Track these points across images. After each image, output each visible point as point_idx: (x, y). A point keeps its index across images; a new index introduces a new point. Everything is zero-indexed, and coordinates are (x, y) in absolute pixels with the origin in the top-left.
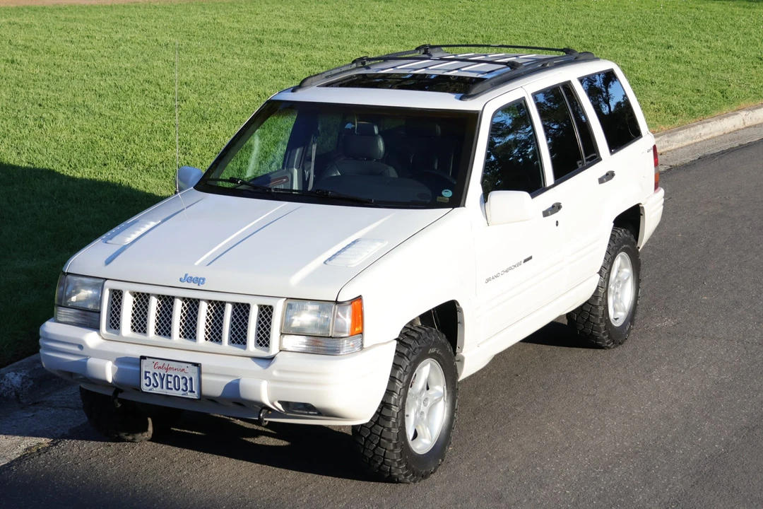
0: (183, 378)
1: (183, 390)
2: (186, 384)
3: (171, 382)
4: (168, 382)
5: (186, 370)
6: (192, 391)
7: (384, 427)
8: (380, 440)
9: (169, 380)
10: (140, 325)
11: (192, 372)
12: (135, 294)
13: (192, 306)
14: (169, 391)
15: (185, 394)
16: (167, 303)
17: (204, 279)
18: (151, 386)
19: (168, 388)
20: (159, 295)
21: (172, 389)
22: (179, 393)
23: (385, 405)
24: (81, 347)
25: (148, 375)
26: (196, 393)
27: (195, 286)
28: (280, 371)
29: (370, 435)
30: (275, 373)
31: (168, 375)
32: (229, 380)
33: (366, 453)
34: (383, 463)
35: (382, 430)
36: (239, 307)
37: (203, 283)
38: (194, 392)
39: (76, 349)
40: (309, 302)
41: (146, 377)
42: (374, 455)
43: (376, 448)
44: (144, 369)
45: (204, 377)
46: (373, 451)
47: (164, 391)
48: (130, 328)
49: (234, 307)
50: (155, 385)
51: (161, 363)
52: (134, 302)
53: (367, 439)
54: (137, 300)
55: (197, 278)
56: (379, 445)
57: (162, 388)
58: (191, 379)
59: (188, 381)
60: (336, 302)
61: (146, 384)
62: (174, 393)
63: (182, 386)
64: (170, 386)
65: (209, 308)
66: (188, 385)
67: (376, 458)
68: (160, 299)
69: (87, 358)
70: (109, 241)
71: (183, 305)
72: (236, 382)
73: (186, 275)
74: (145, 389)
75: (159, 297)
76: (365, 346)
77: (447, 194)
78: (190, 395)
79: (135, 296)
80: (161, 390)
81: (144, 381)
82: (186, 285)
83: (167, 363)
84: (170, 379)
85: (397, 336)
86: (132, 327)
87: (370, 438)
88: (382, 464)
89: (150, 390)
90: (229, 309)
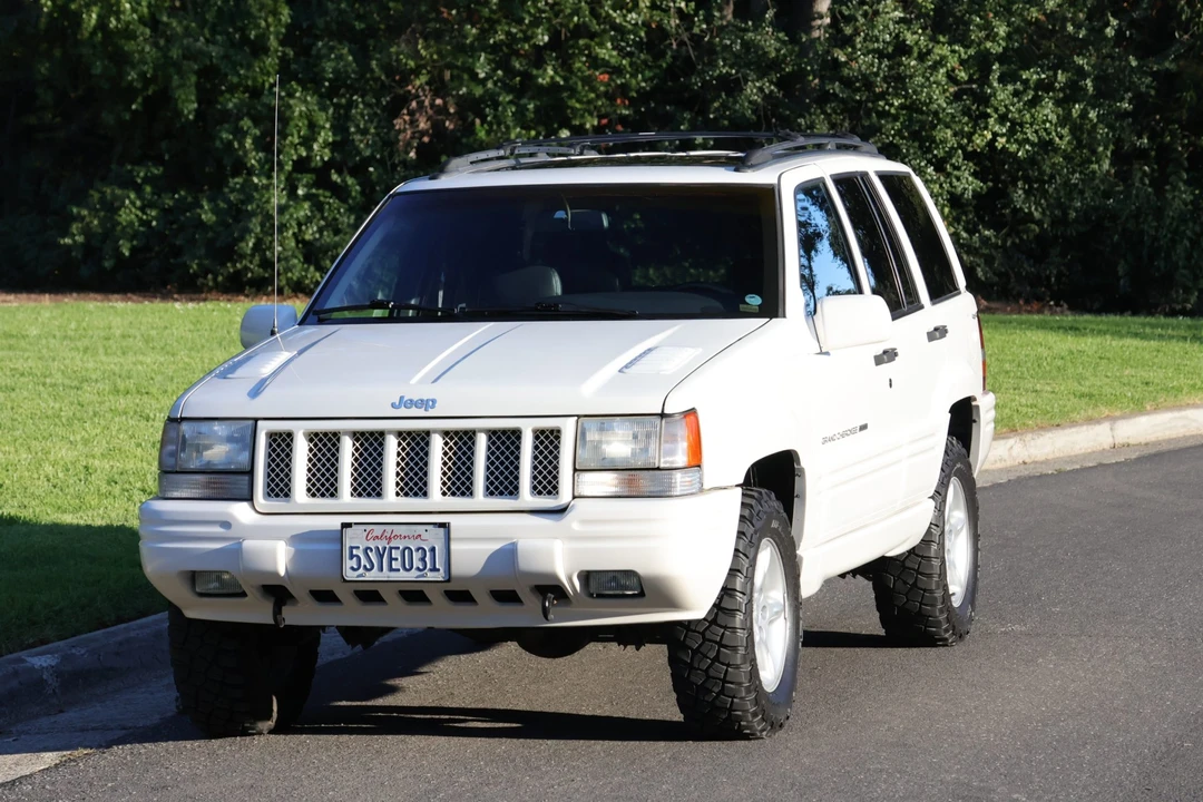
0: (418, 550)
1: (418, 569)
2: (423, 559)
3: (396, 559)
4: (391, 559)
6: (434, 569)
7: (725, 628)
8: (719, 651)
10: (323, 484)
12: (313, 437)
13: (416, 444)
14: (393, 574)
15: (423, 576)
16: (370, 443)
17: (434, 401)
18: (361, 571)
19: (391, 569)
21: (399, 570)
23: (727, 591)
25: (355, 552)
26: (442, 571)
27: (421, 413)
28: (584, 522)
29: (700, 646)
30: (576, 526)
31: (391, 548)
32: (496, 546)
33: (693, 678)
34: (722, 692)
35: (723, 634)
36: (499, 438)
37: (433, 407)
38: (438, 570)
39: (218, 530)
40: (618, 418)
41: (352, 557)
42: (708, 677)
44: (348, 543)
45: (454, 546)
46: (706, 671)
48: (305, 492)
49: (490, 438)
51: (378, 530)
52: (311, 450)
53: (696, 652)
54: (316, 445)
55: (422, 401)
56: (716, 659)
58: (433, 550)
59: (428, 554)
60: (662, 415)
61: (352, 568)
64: (395, 565)
65: (446, 444)
66: (427, 559)
67: (709, 685)
68: (357, 440)
71: (400, 444)
72: (511, 547)
73: (402, 398)
74: (350, 575)
76: (706, 486)
77: (754, 300)
78: (431, 576)
79: (311, 440)
80: (380, 574)
81: (349, 563)
82: (403, 412)
83: (389, 528)
84: (395, 554)
85: (741, 481)
86: (309, 490)
87: (702, 650)
88: (718, 694)
89: (361, 575)
90: (482, 442)
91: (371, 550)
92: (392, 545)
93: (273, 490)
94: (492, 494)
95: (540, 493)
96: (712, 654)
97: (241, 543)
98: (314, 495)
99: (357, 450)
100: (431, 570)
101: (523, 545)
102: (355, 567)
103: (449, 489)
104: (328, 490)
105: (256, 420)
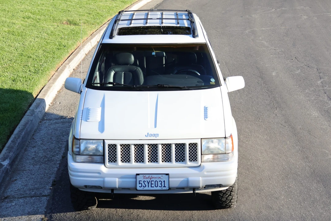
0: (160, 181)
1: (160, 186)
2: (161, 184)
3: (153, 184)
4: (151, 184)
5: (161, 178)
6: (164, 187)
9: (152, 183)
11: (165, 178)
18: (142, 187)
19: (151, 187)
20: (134, 144)
21: (154, 187)
22: (158, 188)
24: (99, 173)
25: (140, 182)
27: (155, 138)
31: (151, 181)
32: (182, 179)
35: (232, 189)
38: (166, 187)
43: (228, 197)
46: (227, 198)
47: (150, 188)
49: (175, 145)
50: (145, 186)
51: (147, 176)
57: (148, 187)
58: (164, 181)
61: (140, 187)
62: (155, 188)
63: (159, 185)
64: (152, 186)
65: (163, 147)
68: (135, 146)
69: (103, 178)
70: (88, 120)
71: (148, 147)
72: (186, 179)
73: (148, 133)
75: (135, 145)
78: (164, 188)
81: (138, 185)
91: (145, 181)
92: (152, 180)
93: (110, 160)
94: (177, 161)
95: (191, 161)
96: (229, 194)
97: (104, 179)
98: (123, 162)
99: (136, 149)
100: (163, 187)
101: (191, 179)
102: (141, 186)
103: (164, 160)
104: (127, 160)
105: (104, 140)
